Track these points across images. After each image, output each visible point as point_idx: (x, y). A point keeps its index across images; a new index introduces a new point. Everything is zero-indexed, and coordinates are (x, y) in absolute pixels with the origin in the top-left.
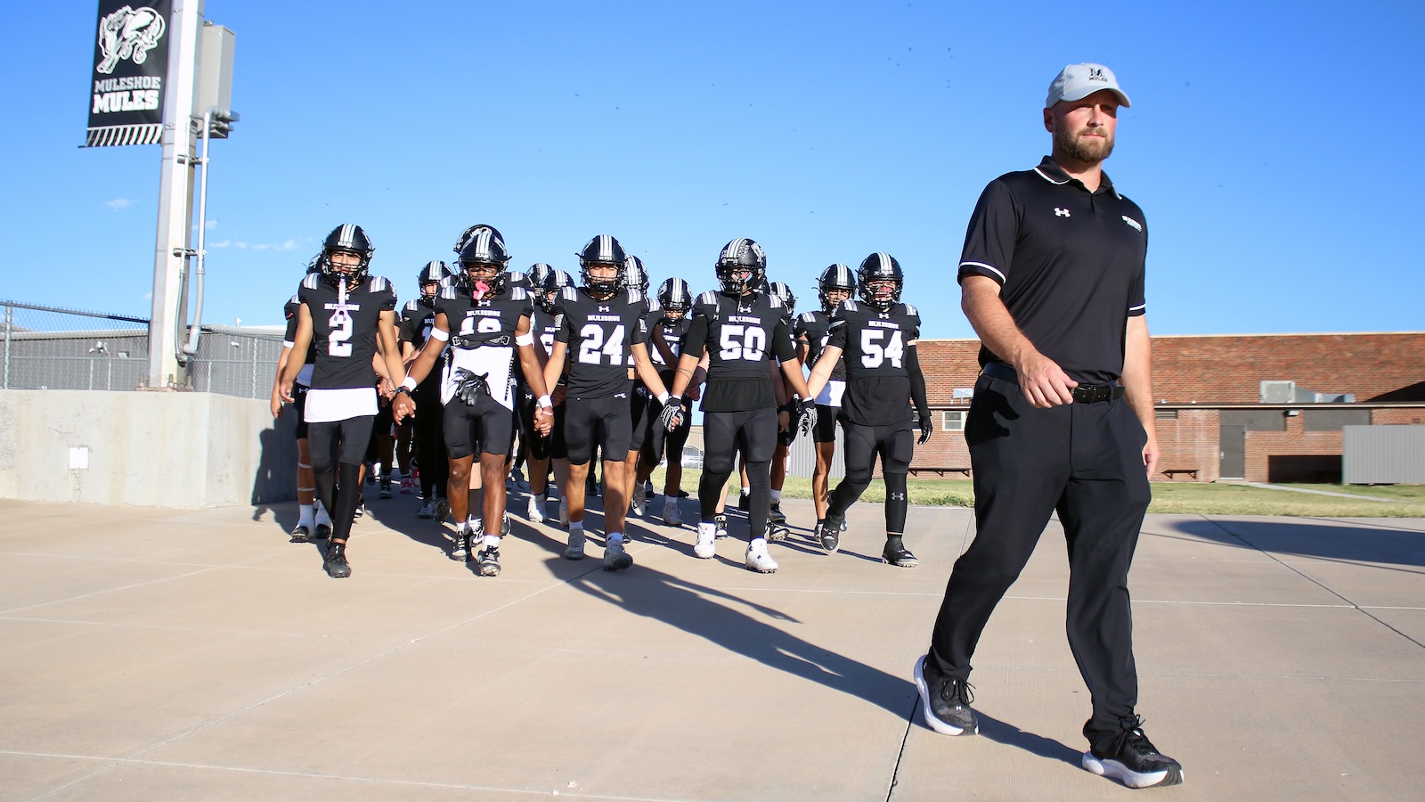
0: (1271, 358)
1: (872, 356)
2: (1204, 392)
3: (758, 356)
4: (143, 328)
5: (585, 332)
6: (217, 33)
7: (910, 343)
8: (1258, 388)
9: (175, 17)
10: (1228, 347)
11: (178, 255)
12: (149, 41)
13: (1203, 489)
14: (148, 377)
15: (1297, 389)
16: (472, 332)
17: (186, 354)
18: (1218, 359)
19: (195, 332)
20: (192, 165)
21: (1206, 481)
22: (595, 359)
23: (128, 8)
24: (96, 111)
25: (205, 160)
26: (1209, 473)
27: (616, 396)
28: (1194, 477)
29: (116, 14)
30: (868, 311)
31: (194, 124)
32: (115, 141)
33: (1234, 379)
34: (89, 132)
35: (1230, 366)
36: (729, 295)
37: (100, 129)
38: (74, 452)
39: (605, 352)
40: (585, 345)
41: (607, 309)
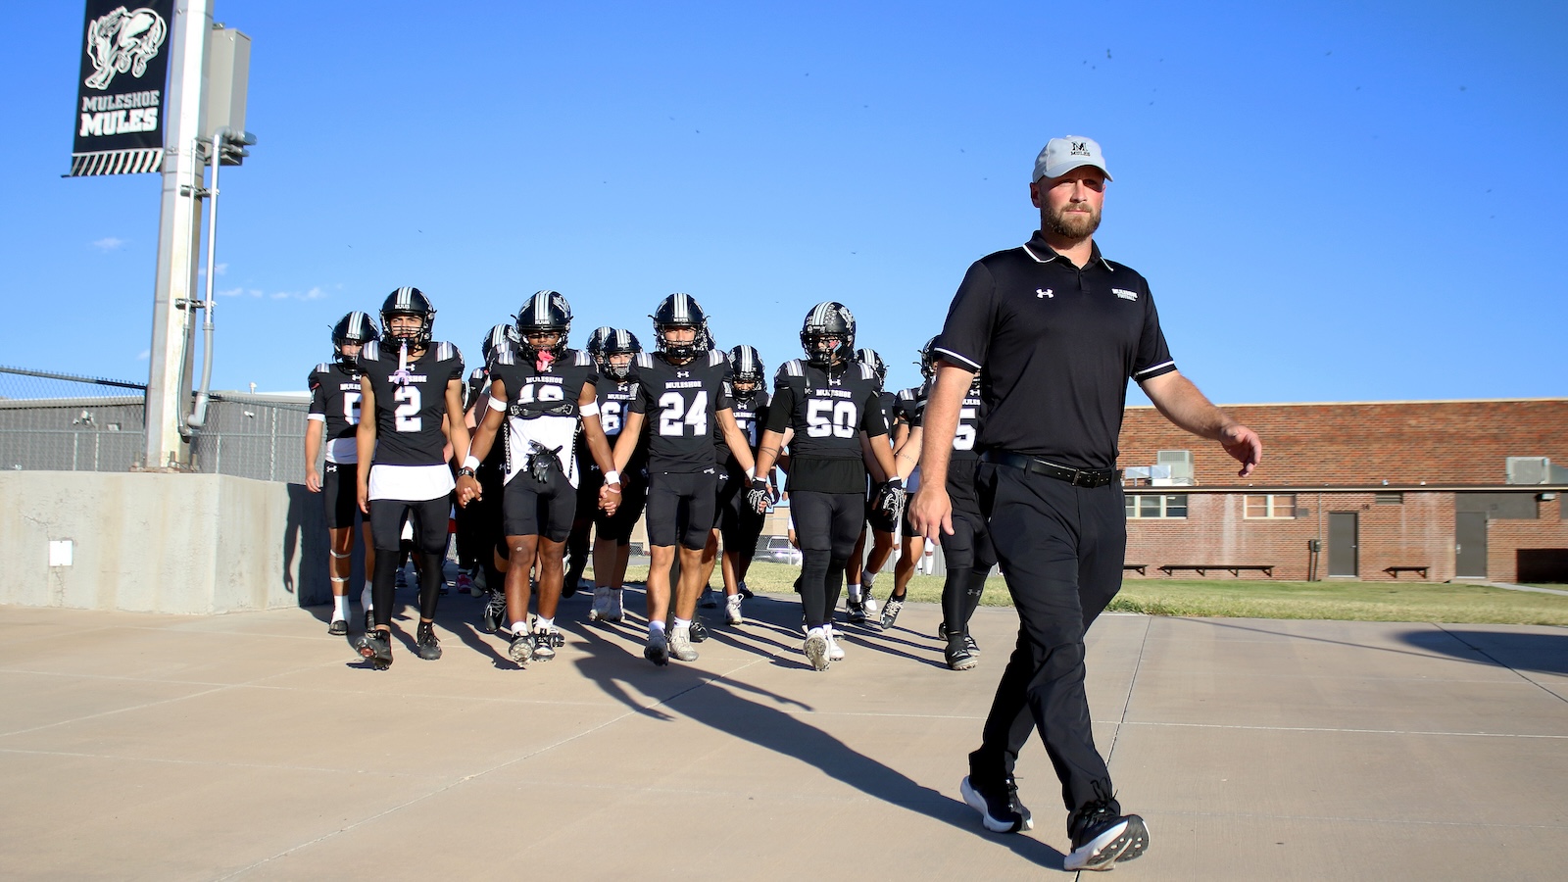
0: (1519, 428)
2: (1436, 470)
3: (849, 434)
4: (139, 395)
5: (664, 401)
6: (229, 38)
8: (1503, 466)
9: (177, 19)
10: (1465, 415)
11: (181, 307)
12: (148, 50)
13: (1435, 590)
14: (145, 455)
15: (1553, 467)
16: (532, 400)
17: (191, 427)
18: (1452, 431)
19: (202, 400)
20: (199, 197)
21: (1438, 580)
22: (677, 430)
23: (123, 10)
24: (84, 133)
25: (214, 191)
26: (1442, 571)
27: (705, 472)
28: (1424, 576)
29: (109, 16)
31: (201, 148)
32: (105, 168)
33: (1473, 455)
34: (75, 159)
35: (1467, 438)
36: (815, 364)
37: (88, 154)
38: (55, 545)
39: (688, 422)
40: (665, 416)
41: (687, 374)
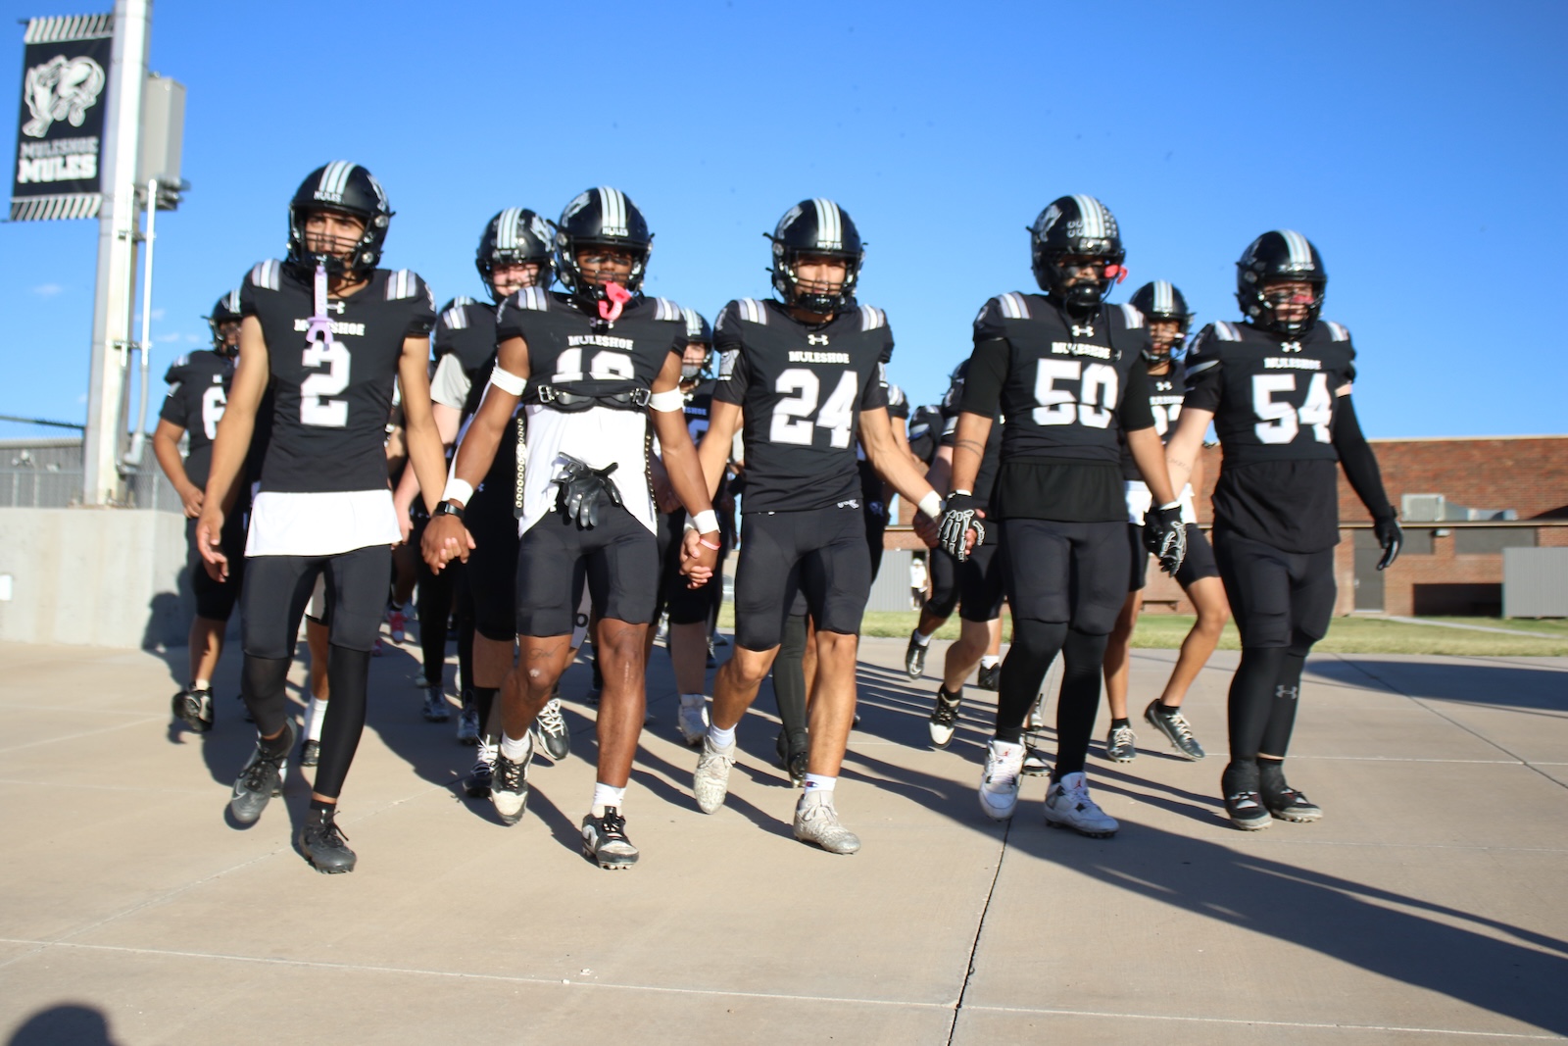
0: (1414, 467)
1: (1276, 422)
3: (1102, 421)
4: (77, 435)
5: (785, 382)
6: (164, 86)
7: (1342, 391)
9: (114, 69)
11: (118, 348)
12: (88, 99)
14: (83, 492)
15: (1447, 505)
16: (578, 376)
17: (128, 465)
19: (138, 439)
20: (135, 242)
22: (802, 435)
23: (62, 60)
24: (23, 179)
25: (150, 235)
27: (840, 505)
29: (48, 66)
30: (1260, 338)
31: (137, 194)
32: (43, 214)
34: (13, 205)
36: (1053, 303)
37: (27, 200)
39: (822, 422)
40: (783, 409)
41: (824, 340)
